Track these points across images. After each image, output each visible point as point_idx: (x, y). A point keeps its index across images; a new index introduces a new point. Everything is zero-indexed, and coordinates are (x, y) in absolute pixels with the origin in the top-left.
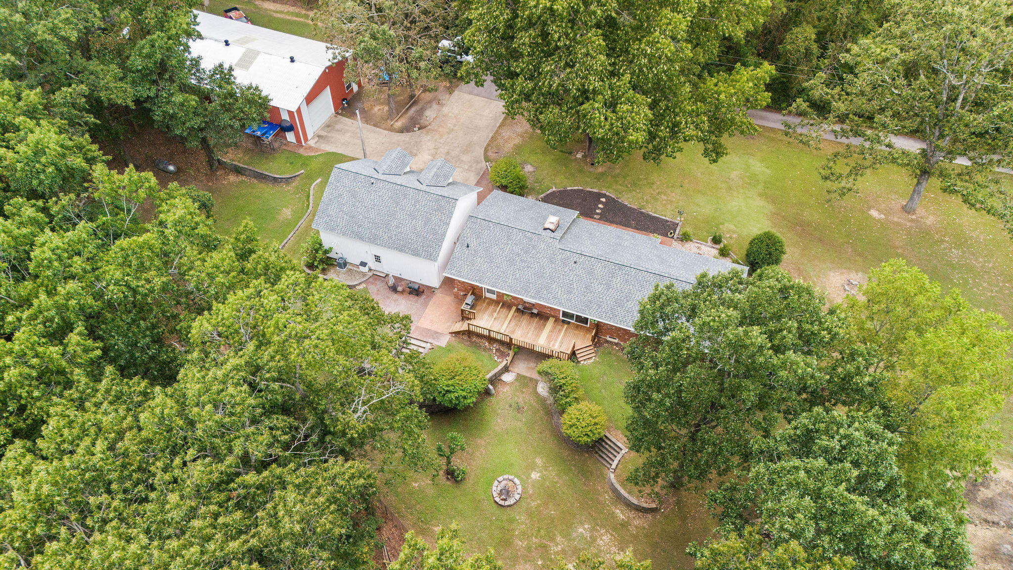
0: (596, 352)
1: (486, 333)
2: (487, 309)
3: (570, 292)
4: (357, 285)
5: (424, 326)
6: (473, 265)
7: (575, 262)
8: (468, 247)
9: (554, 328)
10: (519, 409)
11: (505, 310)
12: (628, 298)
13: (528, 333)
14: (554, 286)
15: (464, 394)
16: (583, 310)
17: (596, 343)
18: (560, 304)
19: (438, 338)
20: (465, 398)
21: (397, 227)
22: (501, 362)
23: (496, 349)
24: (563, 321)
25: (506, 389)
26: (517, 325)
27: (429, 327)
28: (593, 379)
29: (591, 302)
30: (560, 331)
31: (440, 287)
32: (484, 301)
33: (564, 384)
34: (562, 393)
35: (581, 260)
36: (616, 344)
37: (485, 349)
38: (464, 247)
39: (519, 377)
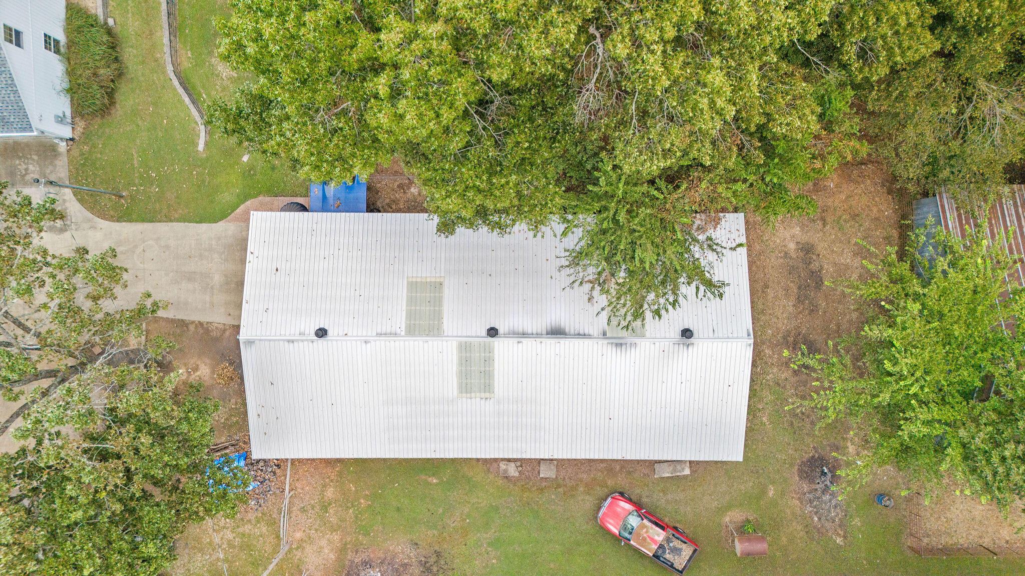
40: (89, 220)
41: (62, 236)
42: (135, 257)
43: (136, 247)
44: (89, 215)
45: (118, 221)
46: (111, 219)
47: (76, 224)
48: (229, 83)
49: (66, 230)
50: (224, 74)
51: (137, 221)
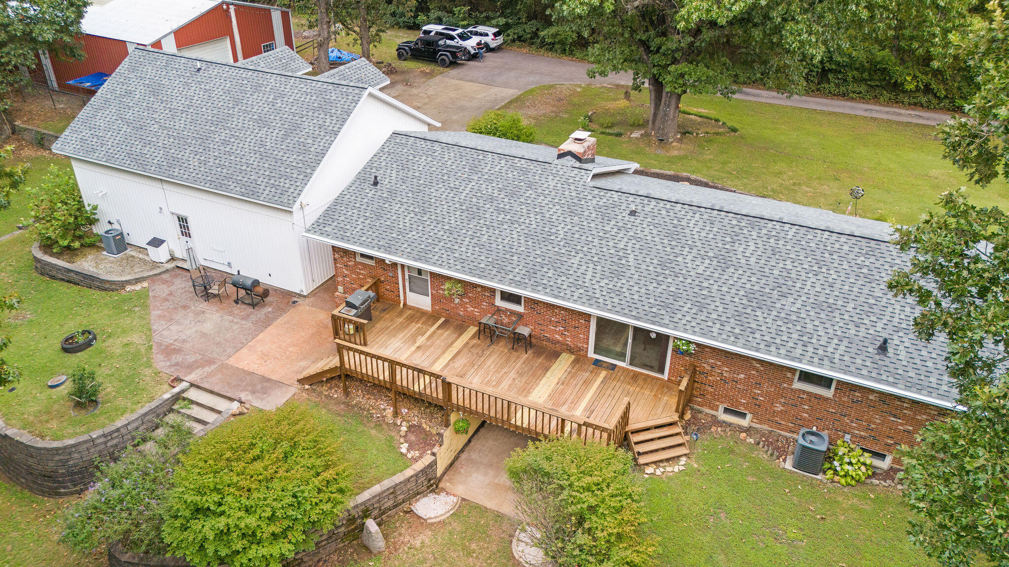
0: (692, 445)
1: (384, 374)
2: (402, 327)
3: (617, 275)
4: (129, 282)
5: (243, 364)
7: (632, 213)
8: (376, 183)
9: (572, 375)
11: (447, 333)
12: (784, 289)
14: (576, 261)
15: (251, 521)
16: (656, 314)
17: (689, 423)
18: (591, 300)
19: (265, 392)
20: (251, 537)
21: (225, 143)
22: (416, 460)
23: (410, 428)
24: (597, 362)
25: (423, 538)
26: (472, 364)
27: (252, 367)
28: (684, 518)
29: (676, 297)
30: (587, 383)
31: (313, 293)
32: (401, 313)
33: (592, 509)
34: (582, 538)
35: (647, 209)
36: (748, 430)
37: (380, 423)
39: (466, 508)
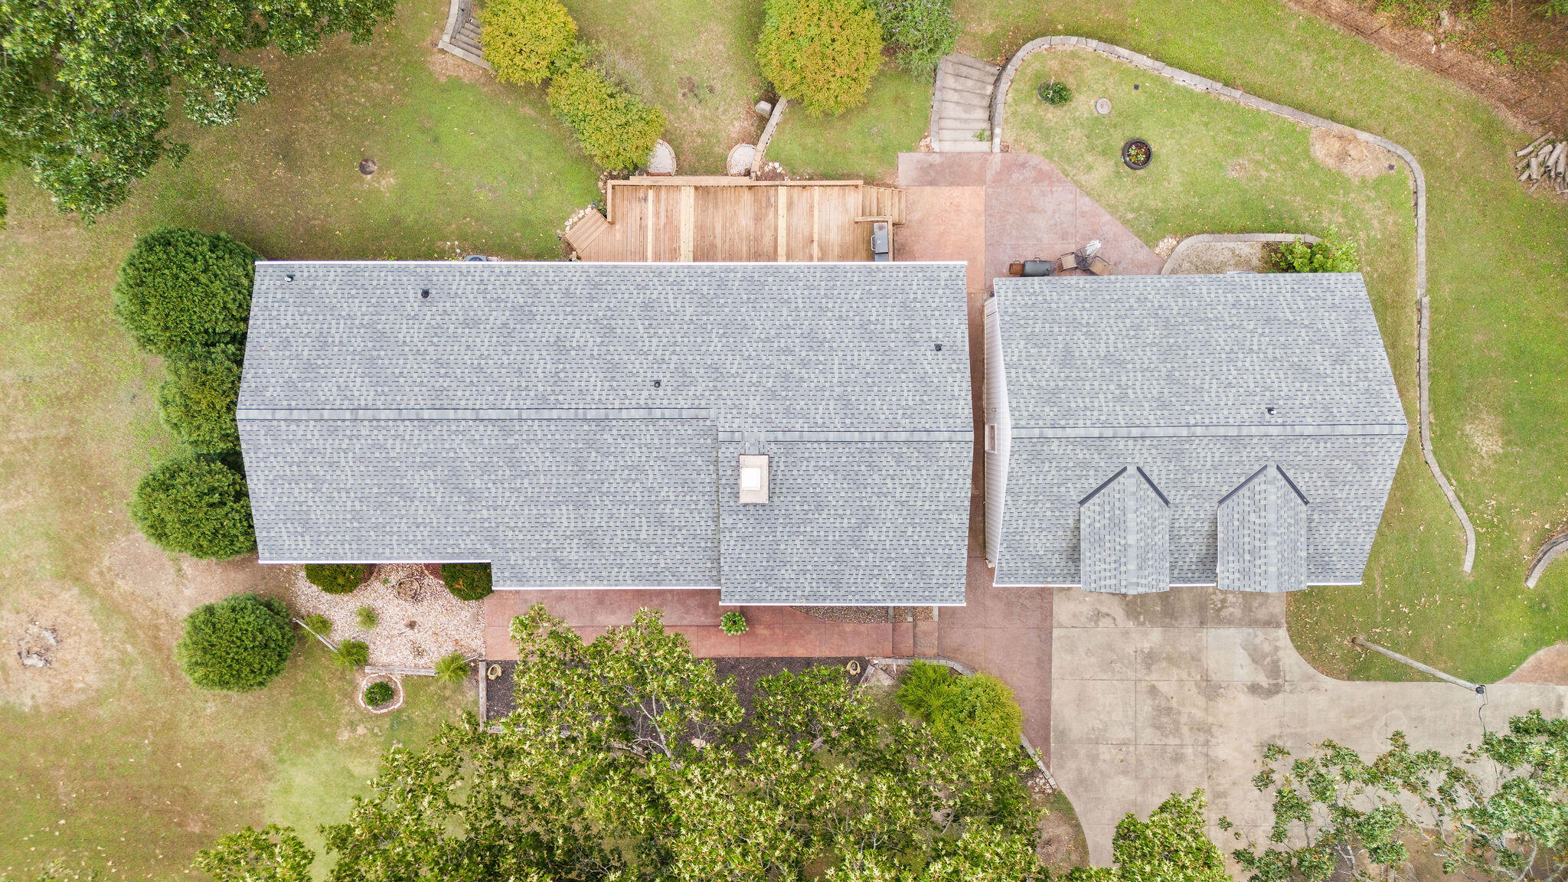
3: (647, 306)
5: (968, 190)
6: (904, 305)
7: (658, 383)
8: (938, 347)
10: (691, 87)
12: (505, 331)
13: (724, 226)
14: (689, 311)
16: (601, 274)
27: (956, 192)
29: (591, 298)
35: (645, 393)
38: (946, 343)
40: (1310, 678)
41: (1270, 701)
42: (1375, 734)
43: (1375, 718)
44: (1310, 670)
45: (1349, 679)
46: (1337, 675)
47: (1291, 682)
48: (1490, 462)
49: (1278, 692)
50: (1484, 449)
51: (1375, 679)
